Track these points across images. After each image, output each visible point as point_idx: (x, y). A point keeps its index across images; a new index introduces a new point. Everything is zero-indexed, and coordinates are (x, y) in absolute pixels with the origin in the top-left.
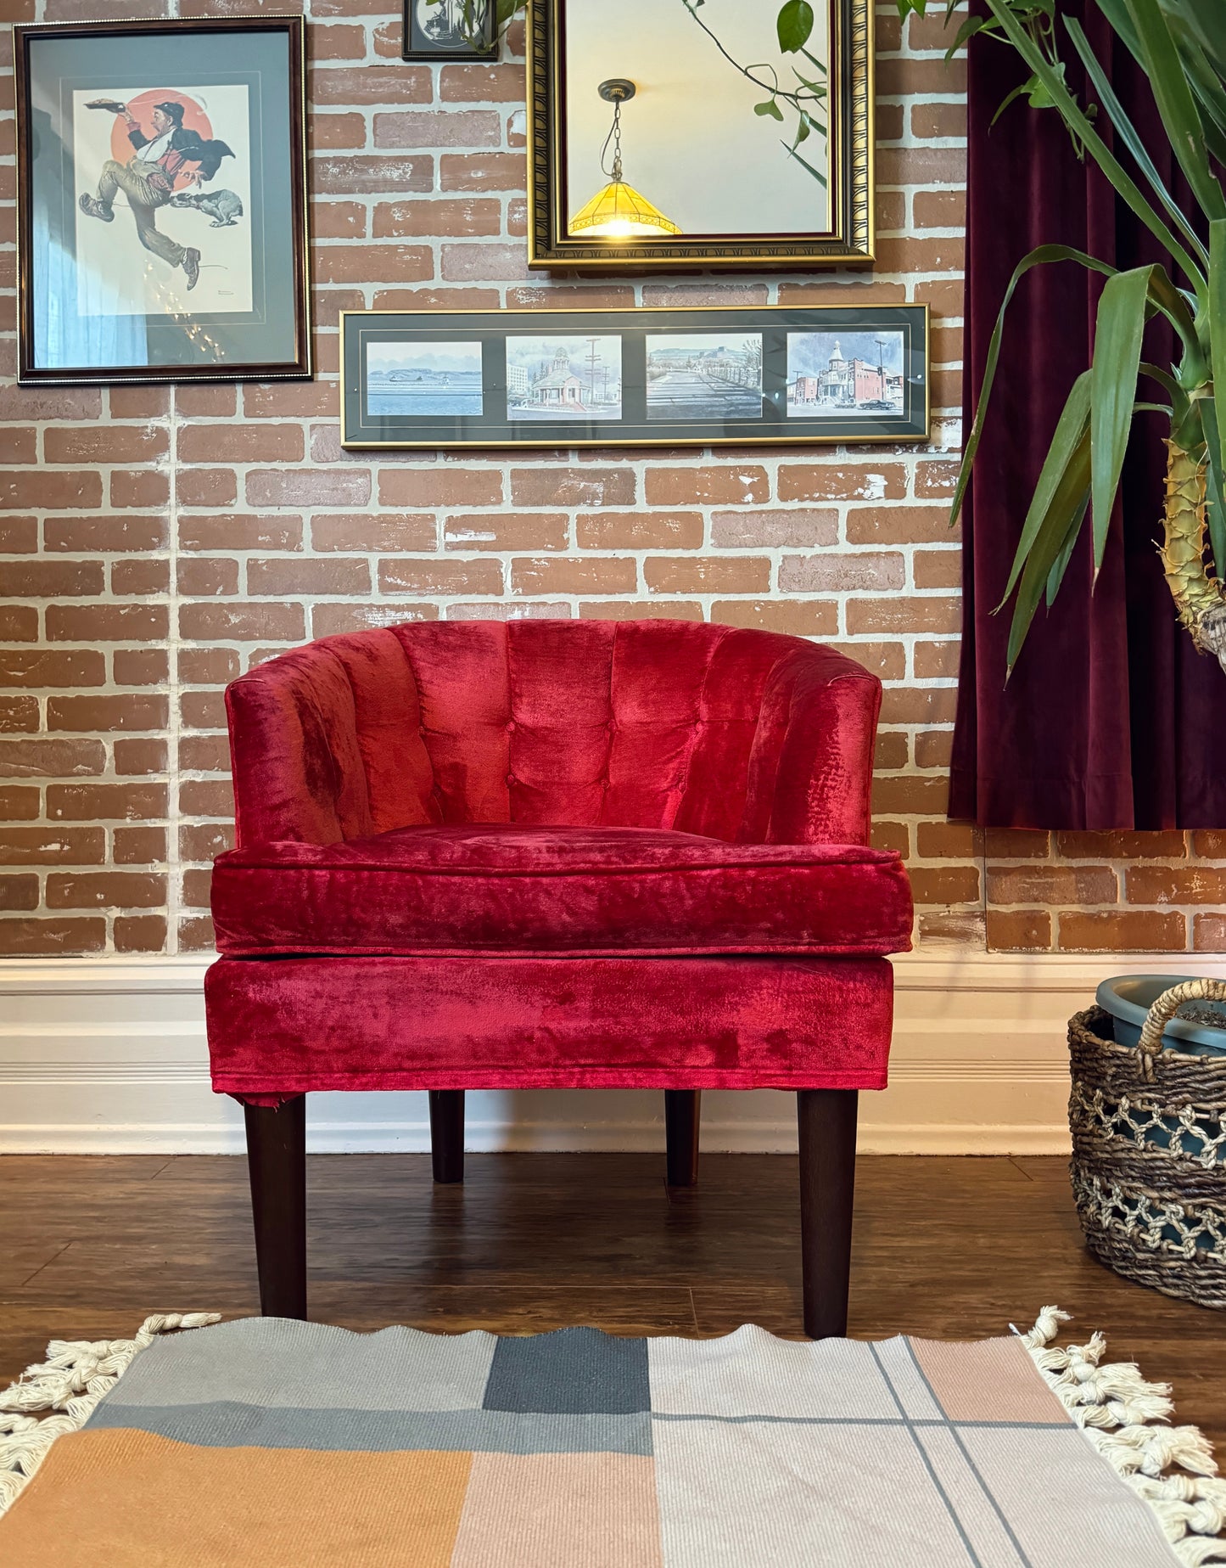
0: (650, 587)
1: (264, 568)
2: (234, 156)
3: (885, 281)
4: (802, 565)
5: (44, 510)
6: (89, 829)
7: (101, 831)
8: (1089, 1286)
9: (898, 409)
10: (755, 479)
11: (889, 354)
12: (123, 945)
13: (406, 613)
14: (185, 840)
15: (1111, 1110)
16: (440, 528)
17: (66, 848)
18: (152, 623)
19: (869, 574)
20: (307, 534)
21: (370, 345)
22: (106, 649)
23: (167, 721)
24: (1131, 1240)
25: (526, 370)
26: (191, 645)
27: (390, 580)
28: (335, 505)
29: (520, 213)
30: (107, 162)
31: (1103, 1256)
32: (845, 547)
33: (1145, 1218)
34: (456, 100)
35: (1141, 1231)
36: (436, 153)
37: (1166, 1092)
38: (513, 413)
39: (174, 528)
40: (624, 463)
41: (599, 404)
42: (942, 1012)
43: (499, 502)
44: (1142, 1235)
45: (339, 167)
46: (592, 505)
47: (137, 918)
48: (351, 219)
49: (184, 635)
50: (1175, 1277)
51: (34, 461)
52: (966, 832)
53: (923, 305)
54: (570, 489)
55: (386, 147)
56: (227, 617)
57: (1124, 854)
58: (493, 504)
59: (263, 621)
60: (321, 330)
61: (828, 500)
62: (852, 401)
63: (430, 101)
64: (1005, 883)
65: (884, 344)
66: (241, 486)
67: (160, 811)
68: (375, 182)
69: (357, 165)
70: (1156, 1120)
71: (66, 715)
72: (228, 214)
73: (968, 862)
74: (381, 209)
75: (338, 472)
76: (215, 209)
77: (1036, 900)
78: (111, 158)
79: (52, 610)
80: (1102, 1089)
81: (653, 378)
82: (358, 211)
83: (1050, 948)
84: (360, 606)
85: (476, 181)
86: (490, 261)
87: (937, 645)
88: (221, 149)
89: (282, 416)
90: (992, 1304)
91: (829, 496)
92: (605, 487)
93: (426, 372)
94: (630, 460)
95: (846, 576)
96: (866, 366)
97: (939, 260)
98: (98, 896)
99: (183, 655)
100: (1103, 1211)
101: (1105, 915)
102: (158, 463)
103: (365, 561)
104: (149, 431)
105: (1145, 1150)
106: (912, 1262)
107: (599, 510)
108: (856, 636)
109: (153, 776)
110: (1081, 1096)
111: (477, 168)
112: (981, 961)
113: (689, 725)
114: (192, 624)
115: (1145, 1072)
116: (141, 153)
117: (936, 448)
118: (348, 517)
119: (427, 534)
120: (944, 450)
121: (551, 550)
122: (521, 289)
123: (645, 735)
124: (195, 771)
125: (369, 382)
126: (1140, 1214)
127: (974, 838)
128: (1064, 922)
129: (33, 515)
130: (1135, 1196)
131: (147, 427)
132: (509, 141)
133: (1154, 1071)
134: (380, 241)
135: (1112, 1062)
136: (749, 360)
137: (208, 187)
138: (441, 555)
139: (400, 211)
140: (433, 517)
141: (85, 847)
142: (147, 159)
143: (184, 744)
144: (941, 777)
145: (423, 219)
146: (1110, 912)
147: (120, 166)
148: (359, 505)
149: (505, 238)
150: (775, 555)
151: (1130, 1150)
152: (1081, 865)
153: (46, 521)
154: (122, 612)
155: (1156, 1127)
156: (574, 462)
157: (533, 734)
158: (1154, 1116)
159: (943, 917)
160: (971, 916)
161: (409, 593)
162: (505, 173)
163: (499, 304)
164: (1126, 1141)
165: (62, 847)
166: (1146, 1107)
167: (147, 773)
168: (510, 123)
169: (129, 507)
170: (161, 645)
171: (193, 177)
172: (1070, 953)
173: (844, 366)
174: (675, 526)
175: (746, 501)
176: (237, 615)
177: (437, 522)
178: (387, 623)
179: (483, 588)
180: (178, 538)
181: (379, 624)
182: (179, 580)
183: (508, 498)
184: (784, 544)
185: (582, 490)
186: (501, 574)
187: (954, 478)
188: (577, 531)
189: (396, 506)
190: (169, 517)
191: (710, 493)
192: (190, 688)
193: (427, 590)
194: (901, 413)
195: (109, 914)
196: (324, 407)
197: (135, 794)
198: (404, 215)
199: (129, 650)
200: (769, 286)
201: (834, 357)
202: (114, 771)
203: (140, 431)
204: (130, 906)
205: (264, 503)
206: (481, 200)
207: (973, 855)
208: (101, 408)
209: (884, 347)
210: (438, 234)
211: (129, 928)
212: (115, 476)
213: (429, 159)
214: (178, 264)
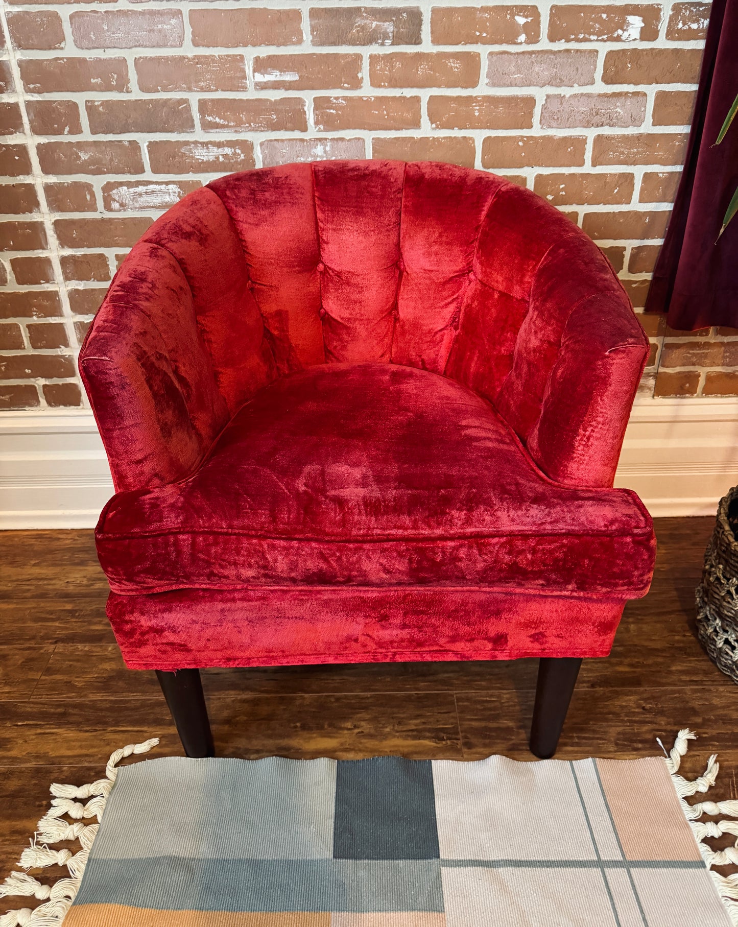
0: (432, 123)
1: (101, 109)
4: (561, 104)
6: (8, 325)
7: (16, 328)
10: (529, 19)
12: (51, 403)
13: (226, 149)
14: (80, 332)
16: (249, 67)
18: (18, 160)
19: (616, 112)
20: (133, 75)
23: (47, 244)
26: (52, 179)
27: (210, 118)
28: (153, 47)
32: (599, 87)
39: (16, 72)
43: (300, 42)
46: (383, 44)
49: (46, 171)
52: (655, 320)
54: (363, 28)
56: (77, 154)
58: (294, 44)
59: (108, 157)
61: (590, 41)
66: (67, 29)
67: (56, 310)
73: (652, 340)
75: (152, 13)
83: (696, 394)
84: (187, 143)
87: (661, 175)
91: (593, 37)
92: (396, 26)
95: (597, 114)
98: (27, 371)
99: (48, 189)
103: (186, 101)
107: (389, 49)
108: (598, 167)
109: (46, 285)
112: (648, 404)
113: (463, 275)
114: (49, 160)
118: (167, 59)
119: (238, 75)
121: (347, 89)
123: (428, 282)
124: (77, 282)
127: (660, 324)
128: (709, 379)
138: (251, 94)
140: (242, 57)
141: (8, 338)
143: (64, 261)
144: (645, 281)
148: (175, 47)
150: (539, 94)
152: (730, 340)
157: (339, 277)
160: (646, 376)
161: (226, 130)
167: (41, 284)
172: (708, 398)
174: (455, 66)
175: (519, 41)
176: (85, 152)
177: (246, 62)
178: (212, 158)
179: (289, 125)
180: (22, 82)
181: (205, 159)
182: (31, 122)
183: (307, 39)
184: (548, 84)
185: (374, 30)
186: (305, 112)
187: (703, 20)
188: (370, 70)
189: (209, 47)
190: (9, 60)
191: (488, 34)
192: (60, 216)
193: (242, 127)
195: (38, 382)
197: (35, 299)
199: (3, 184)
202: (15, 282)
204: (51, 377)
205: (91, 46)
207: (657, 335)
211: (54, 392)
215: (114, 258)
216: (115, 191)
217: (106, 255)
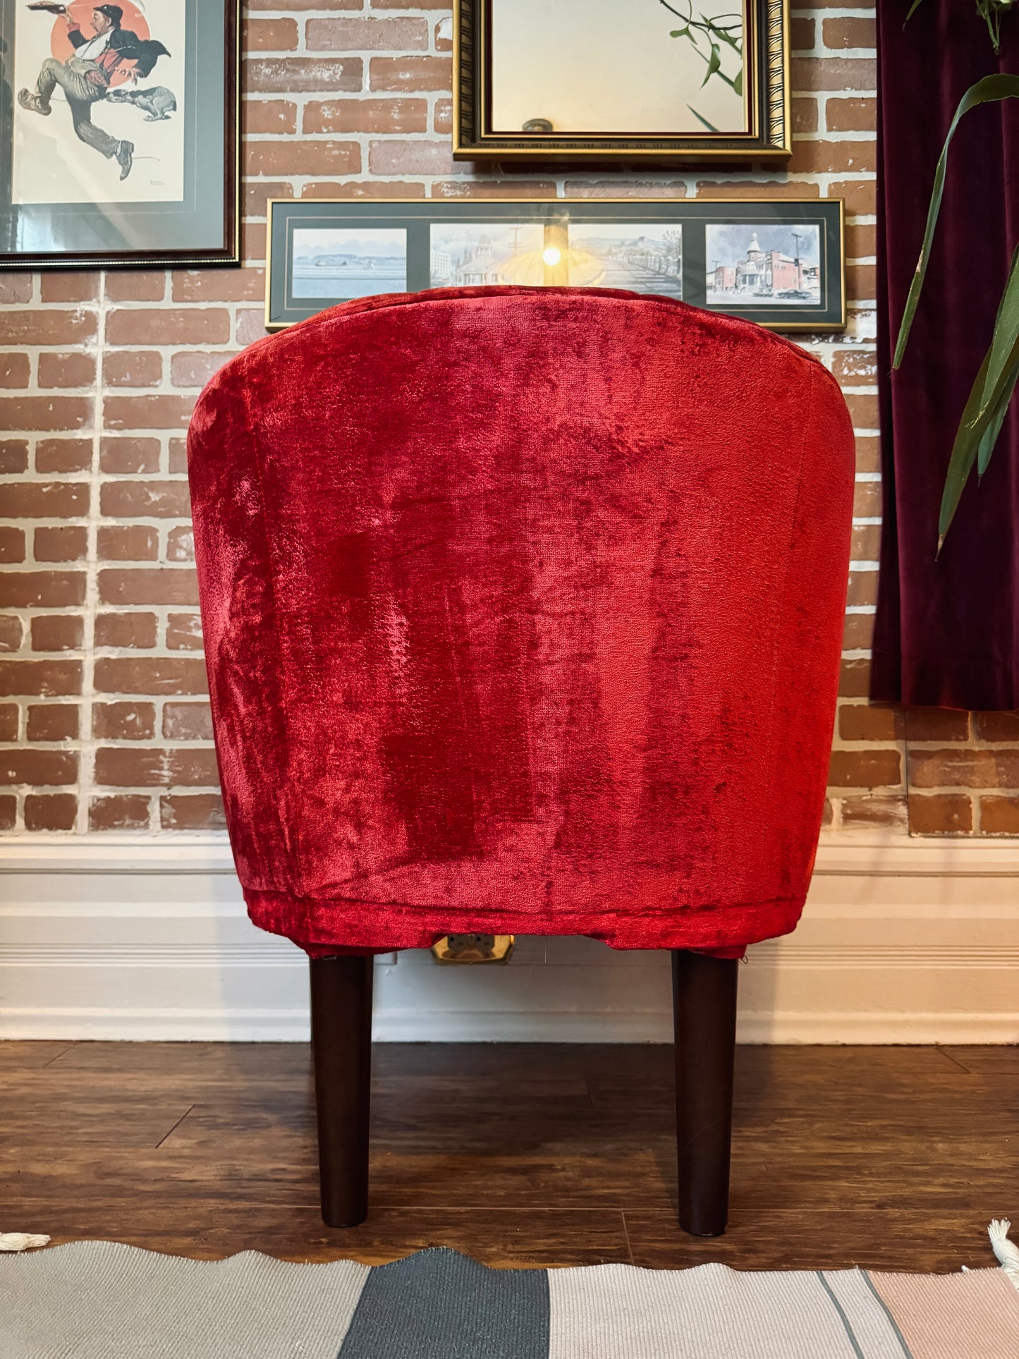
2: (170, 55)
3: (800, 180)
7: (14, 708)
9: (815, 299)
11: (806, 246)
12: (31, 825)
14: (98, 718)
18: (75, 500)
21: (297, 232)
22: (27, 526)
23: (84, 598)
25: (450, 256)
26: (111, 522)
29: (446, 112)
30: (47, 60)
34: (386, 7)
36: (366, 56)
39: (99, 408)
42: (865, 897)
45: (272, 68)
48: (282, 116)
49: (105, 512)
52: (889, 715)
53: (838, 201)
55: (318, 50)
56: (147, 494)
59: (184, 499)
60: (249, 220)
62: (770, 290)
63: (361, 8)
64: (928, 767)
65: (800, 237)
66: (166, 368)
67: (73, 687)
68: (307, 82)
69: (288, 66)
72: (162, 109)
73: (890, 745)
74: (312, 108)
76: (149, 104)
77: (958, 784)
78: (51, 56)
81: (575, 264)
82: (290, 109)
83: (971, 832)
85: (403, 82)
86: (416, 156)
87: (856, 529)
88: (157, 49)
89: (209, 301)
93: (350, 257)
96: (783, 257)
97: (851, 161)
98: (10, 773)
99: (102, 532)
102: (86, 345)
109: (68, 653)
111: (404, 70)
112: (904, 844)
114: (113, 501)
116: (79, 51)
117: (852, 338)
120: (859, 340)
122: (446, 182)
124: (110, 648)
125: (294, 266)
127: (896, 721)
128: (985, 806)
131: (76, 311)
132: (436, 45)
134: (309, 137)
136: (669, 250)
137: (144, 84)
139: (329, 109)
142: (84, 58)
143: (100, 621)
144: (862, 661)
145: (351, 116)
147: (59, 63)
149: (431, 135)
152: (1001, 748)
154: (45, 490)
159: (866, 801)
160: (893, 799)
162: (432, 75)
163: (425, 194)
167: (62, 650)
168: (438, 29)
169: (56, 388)
170: (81, 522)
171: (130, 74)
172: (992, 837)
173: (762, 257)
176: (157, 493)
180: (103, 418)
182: (101, 458)
187: (869, 367)
190: (95, 397)
192: (109, 565)
194: (818, 302)
195: (20, 791)
196: (251, 292)
197: (50, 670)
198: (333, 114)
199: (50, 527)
200: (687, 183)
201: (751, 248)
202: (30, 646)
203: (69, 315)
204: (42, 784)
205: (188, 384)
206: (409, 99)
207: (896, 738)
208: (32, 293)
209: (800, 240)
210: (366, 131)
211: (40, 807)
212: (43, 357)
213: (359, 61)
214: (112, 155)
215: (165, 618)
216: (184, 537)
217: (157, 614)
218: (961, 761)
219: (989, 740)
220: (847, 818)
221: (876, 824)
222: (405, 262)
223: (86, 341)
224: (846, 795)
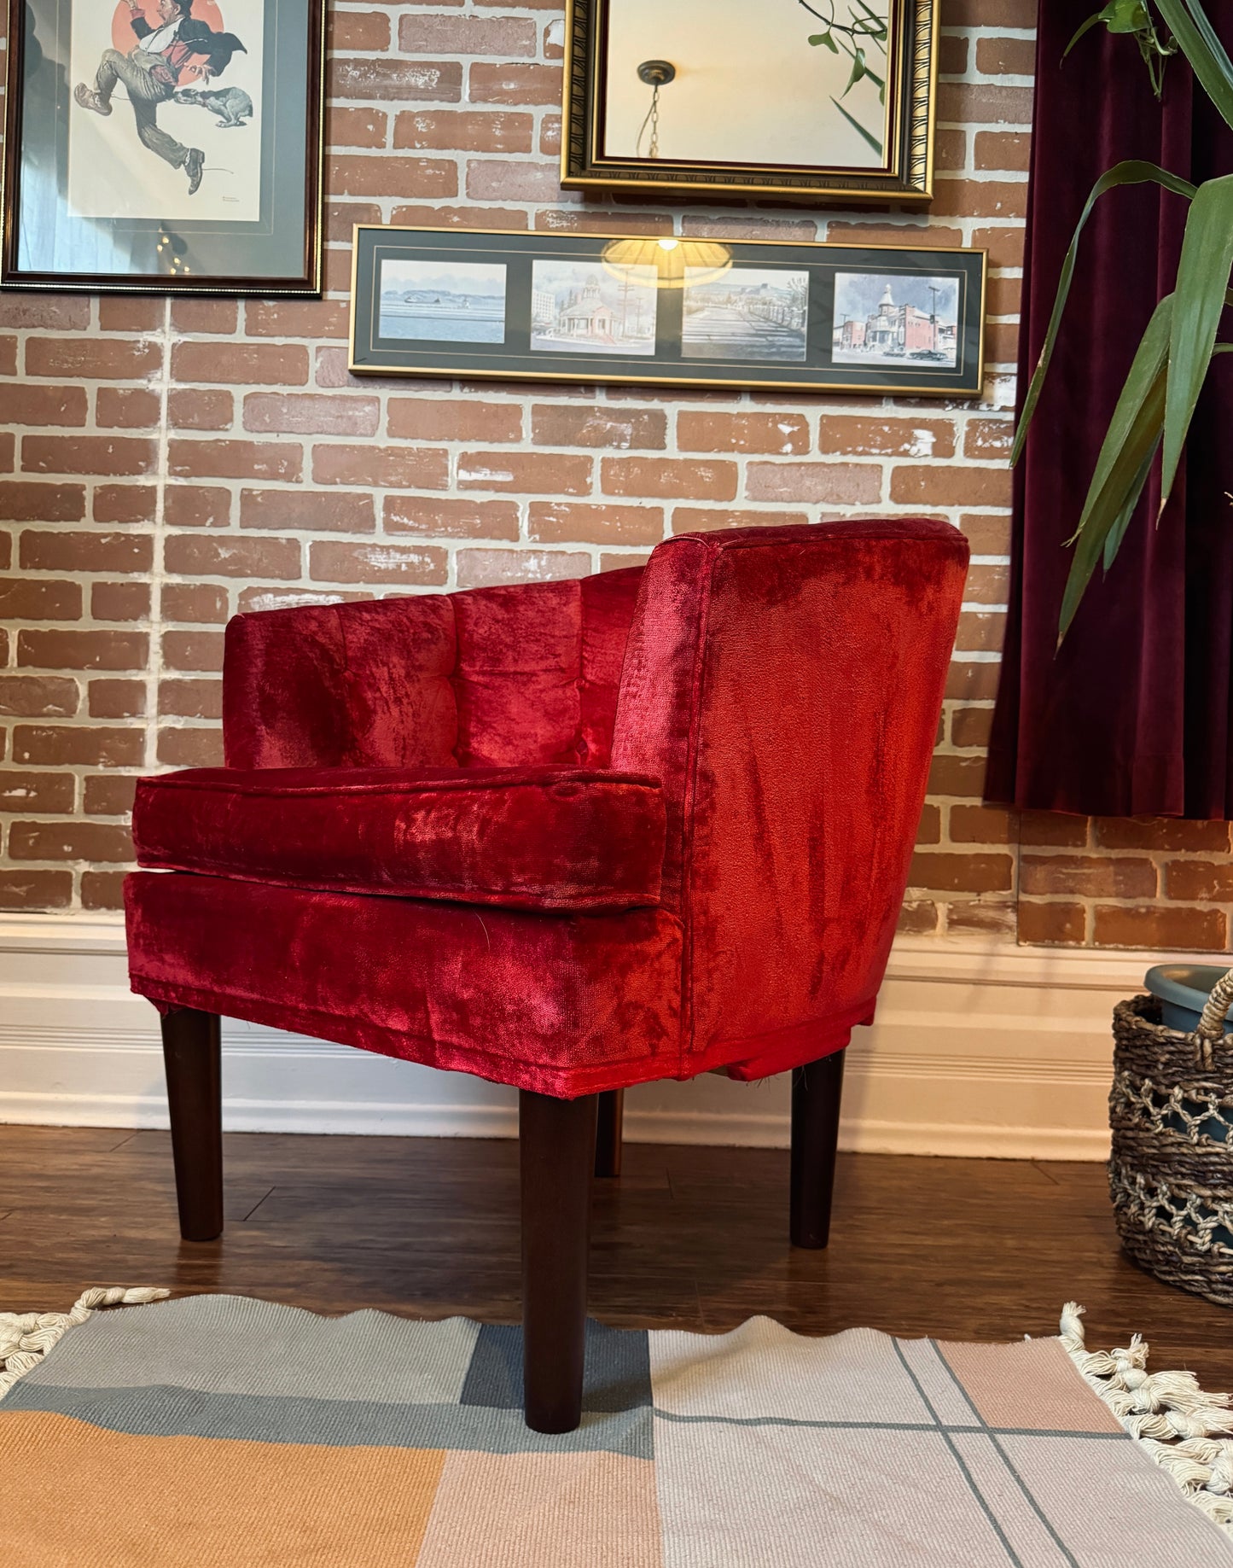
1: (260, 499)
2: (246, 51)
3: (941, 225)
5: (23, 426)
6: (58, 774)
7: (69, 778)
8: (1129, 1291)
10: (796, 429)
11: (943, 301)
12: (89, 903)
13: (412, 556)
15: (1160, 1101)
16: (453, 463)
17: (33, 794)
18: (136, 553)
20: (307, 464)
21: (385, 263)
22: (85, 580)
23: (146, 661)
24: (1177, 1242)
25: (553, 296)
26: (176, 579)
27: (396, 519)
28: (338, 434)
29: (553, 130)
30: (107, 51)
31: (1143, 1260)
32: (887, 506)
33: (1195, 1219)
34: (490, 5)
35: (1189, 1233)
36: (466, 61)
37: (1225, 1081)
38: (538, 342)
39: (163, 452)
40: (655, 404)
41: (631, 337)
42: (969, 1007)
43: (518, 439)
44: (1191, 1238)
45: (360, 70)
46: (618, 447)
47: (106, 873)
48: (370, 127)
49: (170, 568)
50: (1224, 1282)
51: (14, 373)
52: (1001, 817)
53: (980, 251)
54: (595, 428)
55: (412, 51)
56: (216, 550)
57: (1167, 847)
58: (510, 441)
59: (256, 556)
60: (332, 245)
61: (872, 454)
62: (902, 349)
63: (462, 4)
64: (1040, 873)
65: (937, 290)
66: (238, 410)
67: (134, 758)
68: (399, 88)
69: (378, 69)
70: (1212, 1111)
71: (38, 650)
72: (237, 114)
73: (1002, 849)
74: (404, 118)
75: (344, 399)
76: (223, 108)
77: (1072, 892)
78: (111, 46)
79: (27, 536)
80: (1152, 1078)
81: (690, 312)
82: (379, 119)
83: (1084, 943)
84: (363, 546)
85: (506, 93)
86: (519, 180)
87: (980, 616)
88: (232, 43)
89: (286, 336)
90: (1027, 1306)
91: (874, 451)
92: (635, 429)
93: (444, 293)
94: (662, 401)
96: (918, 312)
97: (999, 205)
98: (65, 848)
99: (167, 590)
100: (1147, 1211)
101: (1143, 910)
102: (149, 381)
103: (369, 496)
104: (141, 346)
105: (1199, 1144)
106: (937, 1262)
107: (625, 453)
109: (129, 720)
110: (1127, 1087)
111: (509, 79)
112: (1011, 953)
114: (179, 552)
115: (1203, 1058)
116: (144, 43)
117: (989, 405)
118: (353, 448)
119: (439, 471)
120: (997, 408)
121: (572, 494)
122: (551, 211)
124: (175, 717)
125: (382, 302)
126: (1189, 1215)
127: (1009, 824)
128: (1100, 916)
129: (10, 431)
130: (1183, 1195)
131: (139, 341)
132: (545, 52)
133: (1213, 1058)
134: (401, 153)
135: (1166, 1048)
136: (794, 300)
137: (216, 84)
138: (453, 494)
139: (424, 121)
140: (446, 452)
141: (53, 795)
142: (149, 50)
143: (164, 687)
144: (978, 758)
145: (448, 131)
146: (1148, 907)
147: (120, 55)
148: (365, 436)
149: (536, 156)
150: (813, 512)
151: (1180, 1144)
152: (1120, 856)
153: (24, 438)
154: (103, 541)
155: (1212, 1118)
156: (601, 400)
158: (1211, 1107)
159: (973, 906)
160: (1003, 906)
161: (416, 534)
162: (539, 86)
163: (527, 225)
164: (1176, 1134)
165: (28, 793)
166: (1202, 1098)
167: (123, 717)
168: (547, 33)
169: (116, 428)
170: (143, 578)
172: (1105, 949)
173: (894, 312)
174: (707, 475)
175: (784, 451)
176: (227, 549)
177: (450, 458)
178: (391, 566)
179: (496, 533)
180: (168, 464)
181: (383, 566)
182: (166, 509)
183: (528, 437)
184: (823, 500)
185: (608, 431)
186: (517, 518)
187: (1005, 438)
188: (602, 475)
189: (406, 438)
190: (159, 440)
191: (746, 442)
192: (174, 627)
193: (435, 532)
194: (953, 365)
195: (77, 867)
196: (332, 328)
197: (110, 738)
198: (428, 126)
199: (109, 583)
200: (817, 223)
201: (884, 302)
202: (87, 712)
203: (131, 345)
204: (100, 861)
205: (262, 428)
206: (512, 113)
207: (1008, 842)
208: (89, 319)
209: (938, 294)
210: (464, 149)
211: (98, 884)
212: (101, 392)
213: (457, 67)
214: (180, 165)
216: (256, 598)
218: (1077, 868)
219: (1108, 846)
220: (952, 923)
221: (983, 931)
222: (504, 302)
223: (150, 376)
224: (953, 899)
